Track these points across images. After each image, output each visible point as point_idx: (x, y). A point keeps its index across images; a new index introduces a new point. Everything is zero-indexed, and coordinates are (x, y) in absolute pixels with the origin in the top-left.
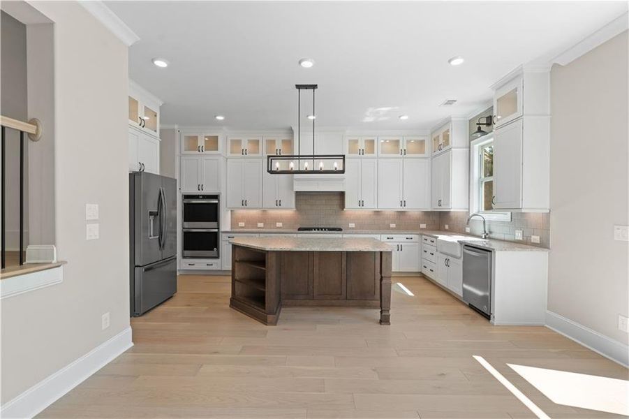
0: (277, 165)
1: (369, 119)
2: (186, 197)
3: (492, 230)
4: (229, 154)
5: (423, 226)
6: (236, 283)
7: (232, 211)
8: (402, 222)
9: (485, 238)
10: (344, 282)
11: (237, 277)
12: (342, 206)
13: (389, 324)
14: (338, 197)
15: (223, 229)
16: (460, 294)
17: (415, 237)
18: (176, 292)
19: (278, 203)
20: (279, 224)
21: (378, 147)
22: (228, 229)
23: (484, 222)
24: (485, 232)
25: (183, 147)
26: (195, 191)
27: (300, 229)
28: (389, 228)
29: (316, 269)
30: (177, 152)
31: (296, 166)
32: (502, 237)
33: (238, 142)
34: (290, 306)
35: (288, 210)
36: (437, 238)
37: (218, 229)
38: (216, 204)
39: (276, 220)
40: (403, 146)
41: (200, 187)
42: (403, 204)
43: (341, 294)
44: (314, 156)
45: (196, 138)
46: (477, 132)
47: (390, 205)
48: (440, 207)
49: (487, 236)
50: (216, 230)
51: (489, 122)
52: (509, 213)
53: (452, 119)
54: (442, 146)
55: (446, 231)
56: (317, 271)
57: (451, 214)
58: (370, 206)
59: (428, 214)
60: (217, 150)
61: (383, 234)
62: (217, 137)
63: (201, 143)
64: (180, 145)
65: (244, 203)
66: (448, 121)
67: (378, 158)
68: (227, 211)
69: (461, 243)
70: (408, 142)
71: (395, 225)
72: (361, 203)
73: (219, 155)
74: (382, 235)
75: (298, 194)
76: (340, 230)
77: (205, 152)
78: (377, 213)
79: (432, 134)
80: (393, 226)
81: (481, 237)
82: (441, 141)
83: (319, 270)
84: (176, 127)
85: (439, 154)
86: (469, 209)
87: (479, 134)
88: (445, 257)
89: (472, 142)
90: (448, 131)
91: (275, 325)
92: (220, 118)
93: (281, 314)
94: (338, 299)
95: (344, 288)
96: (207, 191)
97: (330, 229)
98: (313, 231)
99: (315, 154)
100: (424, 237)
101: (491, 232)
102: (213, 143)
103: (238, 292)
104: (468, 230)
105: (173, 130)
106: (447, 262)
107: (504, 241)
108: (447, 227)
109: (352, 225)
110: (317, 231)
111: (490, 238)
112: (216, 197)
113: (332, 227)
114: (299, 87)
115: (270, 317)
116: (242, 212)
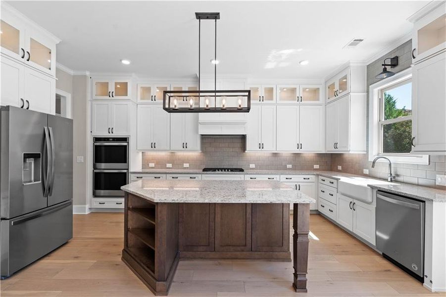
0: (176, 103)
1: (270, 66)
2: (97, 139)
3: (398, 173)
4: (139, 101)
5: (316, 166)
6: (129, 234)
7: (142, 153)
8: (298, 163)
9: (391, 181)
10: (249, 231)
11: (130, 227)
12: (244, 148)
13: (306, 292)
14: (240, 141)
15: (132, 170)
16: (373, 242)
17: (312, 178)
18: (71, 237)
19: (185, 146)
20: (186, 165)
21: (277, 94)
22: (139, 169)
23: (390, 165)
24: (391, 174)
25: (94, 93)
26: (105, 134)
27: (205, 170)
28: (285, 168)
29: (218, 219)
30: (89, 98)
31: (196, 104)
32: (415, 181)
33: (148, 90)
34: (188, 258)
35: (194, 152)
36: (337, 179)
37: (128, 169)
38: (125, 146)
39: (184, 161)
40: (299, 93)
41: (110, 130)
42: (300, 147)
43: (245, 245)
44: (215, 92)
45: (106, 85)
46: (382, 73)
47: (287, 148)
48: (336, 149)
49: (394, 179)
50: (125, 171)
51: (395, 63)
52: (428, 156)
53: (351, 64)
54: (338, 92)
55: (339, 171)
56: (219, 219)
57: (346, 156)
58: (269, 149)
59: (320, 156)
60: (127, 95)
61: (282, 174)
62: (126, 83)
63: (112, 88)
64: (91, 90)
65: (153, 146)
66: (346, 67)
67: (276, 104)
68: (138, 152)
69: (372, 187)
70: (304, 90)
71: (291, 165)
72: (261, 146)
73: (129, 100)
74: (281, 176)
75: (203, 137)
76: (241, 170)
77: (115, 97)
78: (275, 155)
79: (326, 82)
80: (289, 166)
81: (386, 180)
82: (337, 87)
83: (221, 219)
84: (88, 73)
85: (334, 101)
86: (367, 151)
87: (384, 75)
88: (351, 200)
89: (370, 86)
90: (345, 77)
91: (167, 295)
92: (126, 62)
93: (177, 272)
94: (243, 251)
95: (249, 238)
96: (117, 134)
97: (232, 170)
98: (217, 172)
99: (217, 90)
100: (321, 178)
101: (398, 175)
102: (123, 89)
103: (131, 243)
104: (366, 171)
105: (85, 76)
106: (352, 206)
107: (418, 185)
108: (340, 168)
109: (252, 166)
110: (220, 172)
111: (396, 181)
112: (125, 139)
113: (234, 167)
114: (199, 16)
115: (160, 285)
116: (152, 154)
